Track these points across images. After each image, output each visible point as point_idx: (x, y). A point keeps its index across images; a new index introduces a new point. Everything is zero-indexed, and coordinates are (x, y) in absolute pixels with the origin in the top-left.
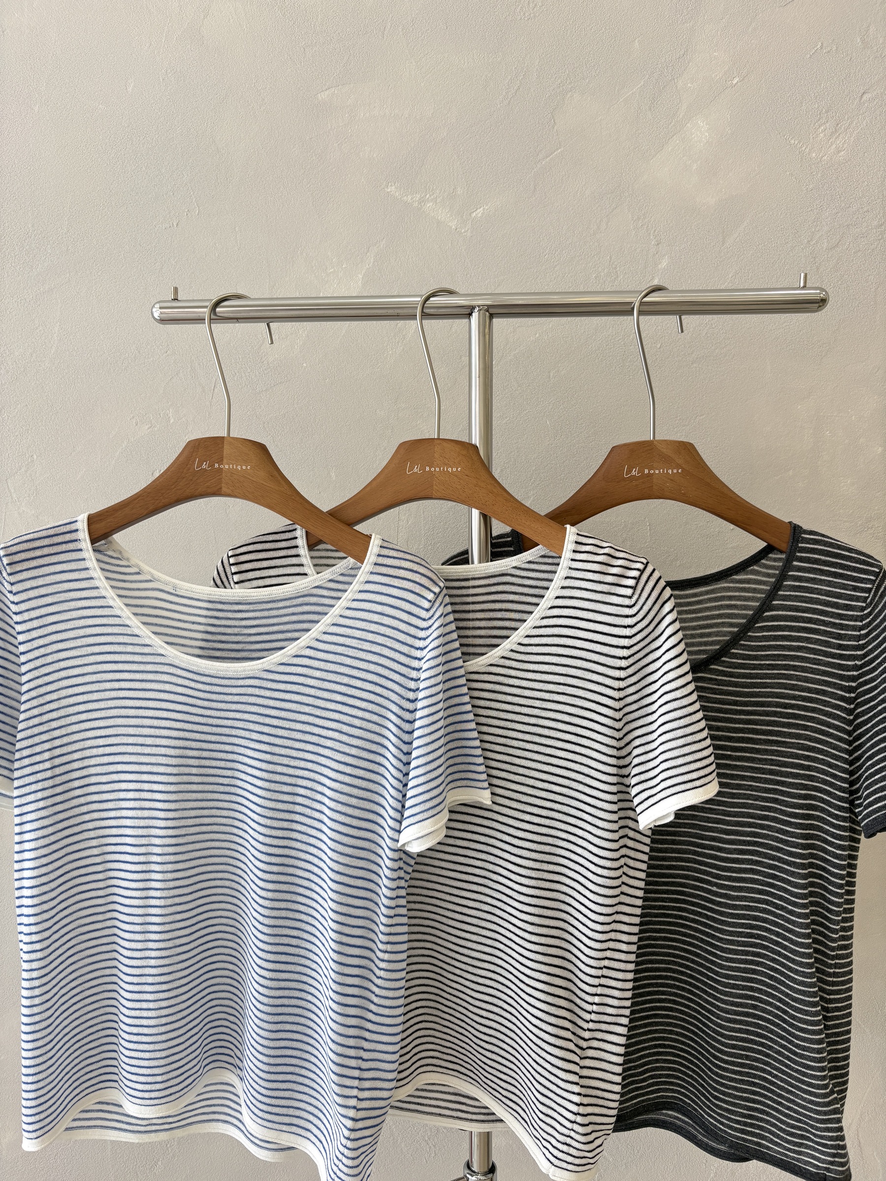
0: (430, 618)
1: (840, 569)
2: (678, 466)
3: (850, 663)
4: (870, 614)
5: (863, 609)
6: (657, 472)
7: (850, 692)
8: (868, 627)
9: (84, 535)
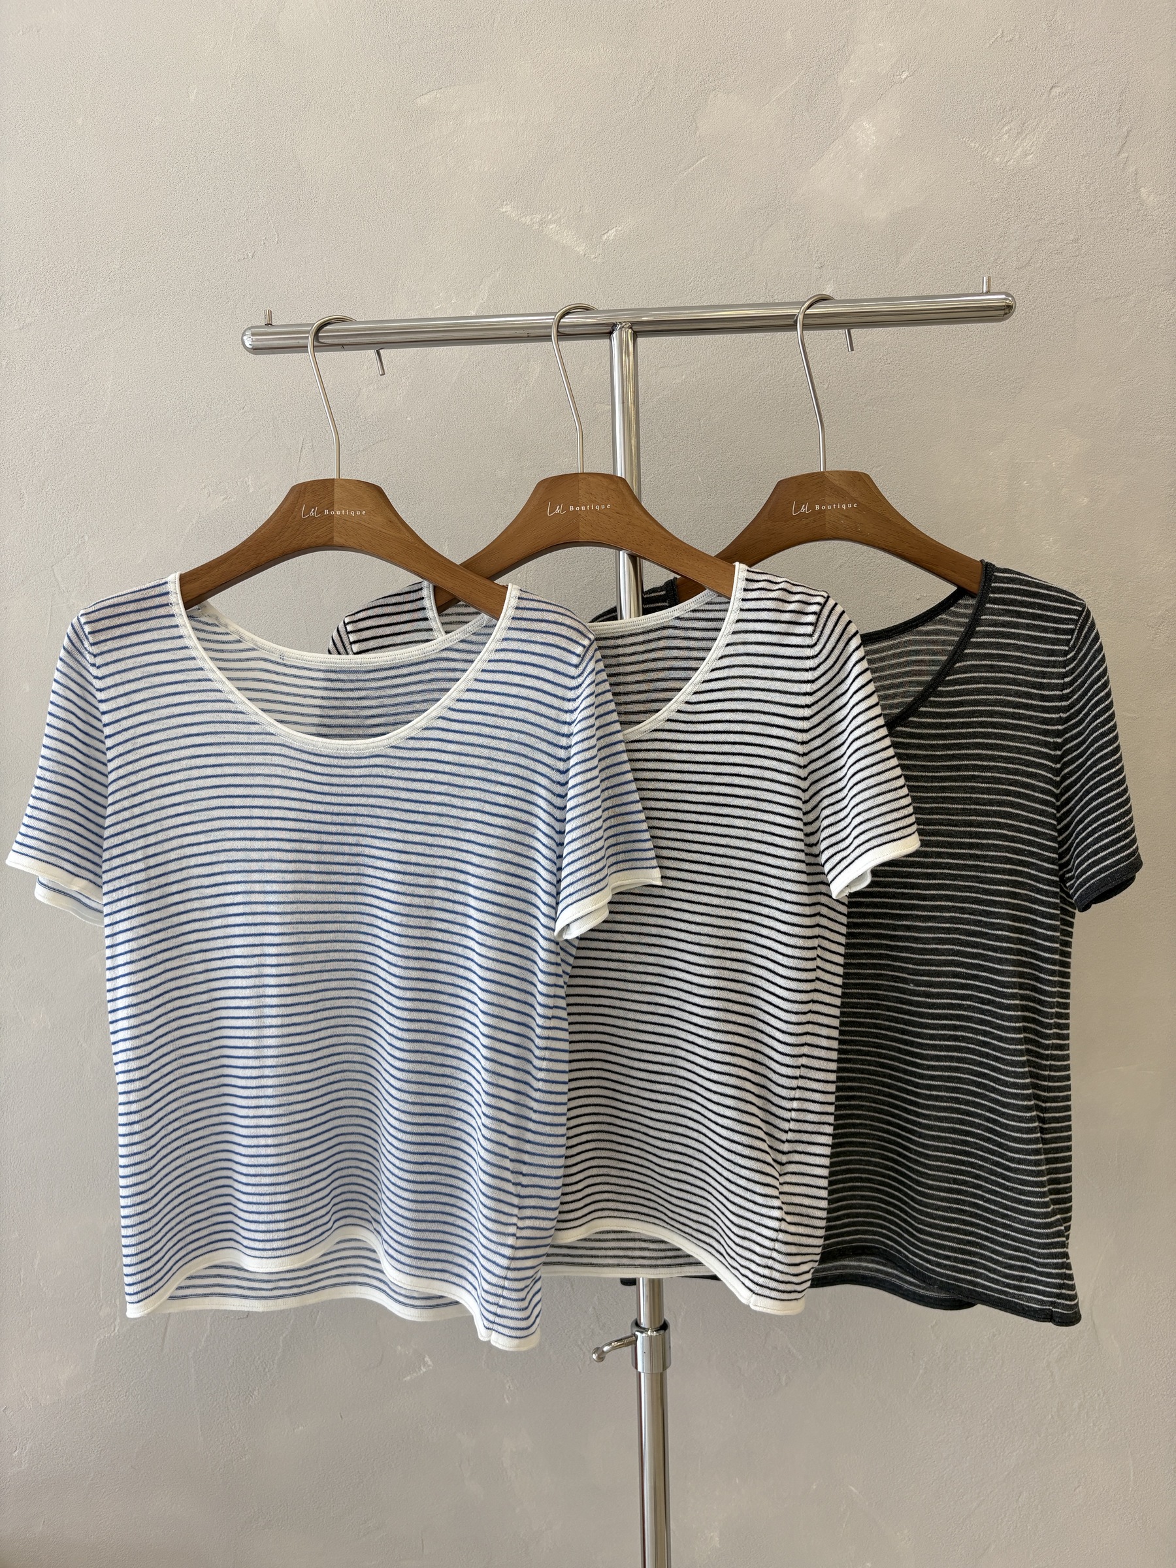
0: (579, 676)
1: (1038, 609)
2: (853, 500)
3: (1054, 716)
4: (1074, 658)
5: (1066, 653)
6: (829, 507)
7: (1055, 750)
8: (1072, 673)
9: (176, 598)
